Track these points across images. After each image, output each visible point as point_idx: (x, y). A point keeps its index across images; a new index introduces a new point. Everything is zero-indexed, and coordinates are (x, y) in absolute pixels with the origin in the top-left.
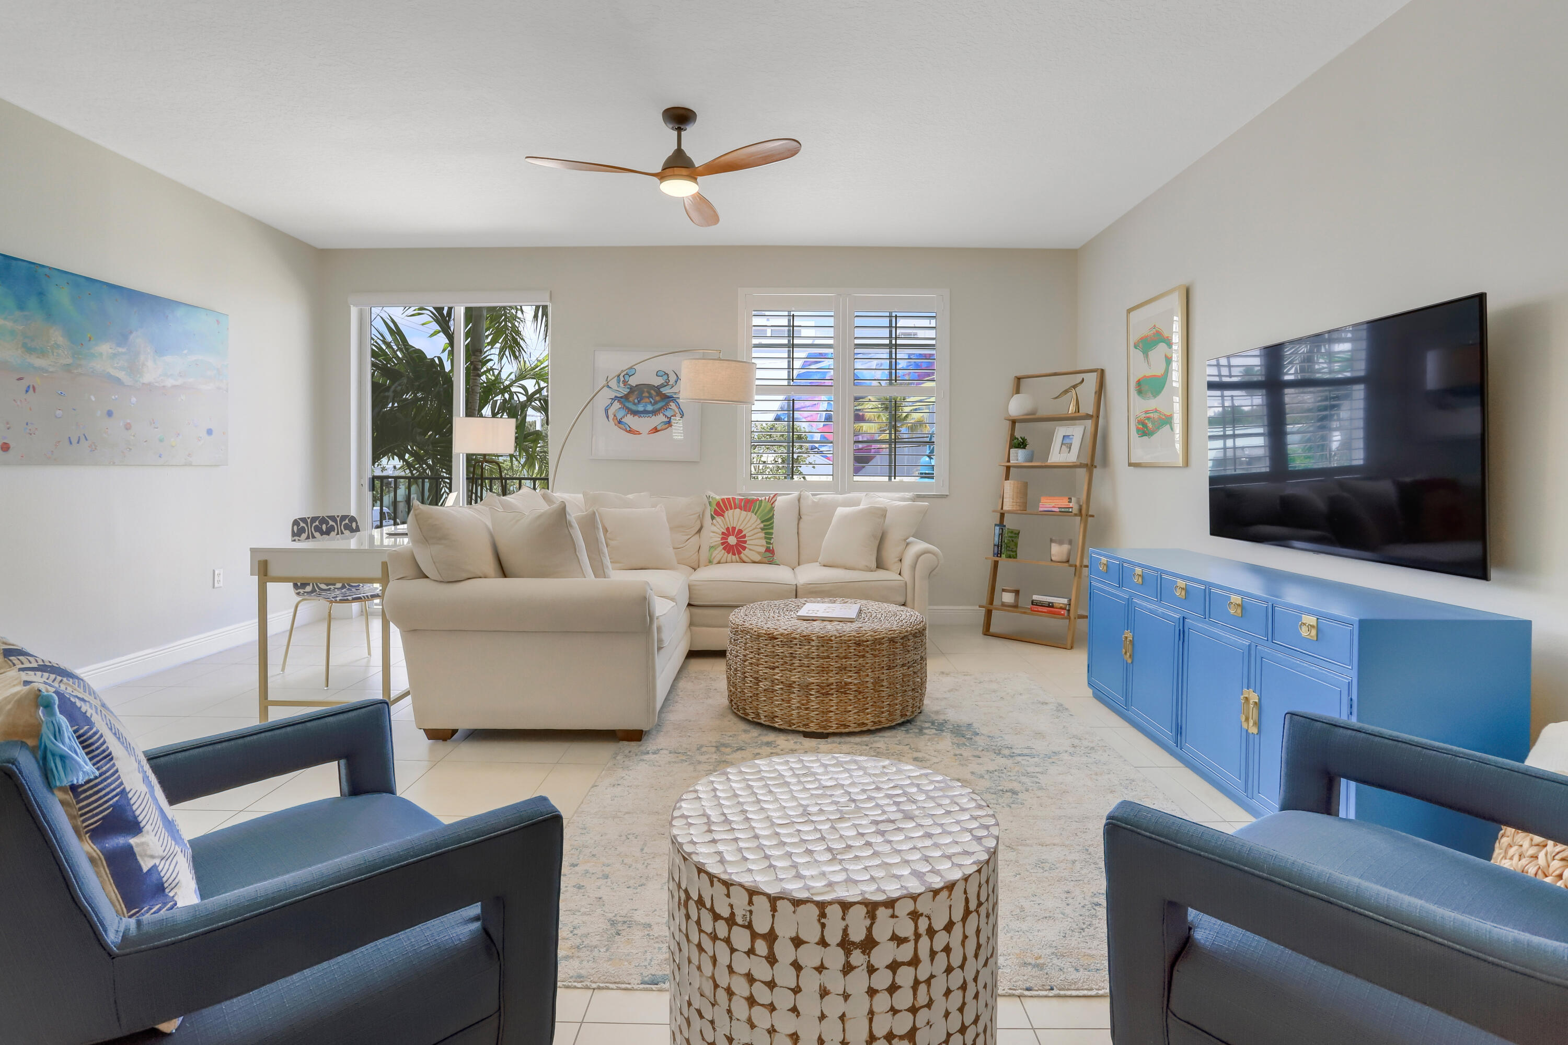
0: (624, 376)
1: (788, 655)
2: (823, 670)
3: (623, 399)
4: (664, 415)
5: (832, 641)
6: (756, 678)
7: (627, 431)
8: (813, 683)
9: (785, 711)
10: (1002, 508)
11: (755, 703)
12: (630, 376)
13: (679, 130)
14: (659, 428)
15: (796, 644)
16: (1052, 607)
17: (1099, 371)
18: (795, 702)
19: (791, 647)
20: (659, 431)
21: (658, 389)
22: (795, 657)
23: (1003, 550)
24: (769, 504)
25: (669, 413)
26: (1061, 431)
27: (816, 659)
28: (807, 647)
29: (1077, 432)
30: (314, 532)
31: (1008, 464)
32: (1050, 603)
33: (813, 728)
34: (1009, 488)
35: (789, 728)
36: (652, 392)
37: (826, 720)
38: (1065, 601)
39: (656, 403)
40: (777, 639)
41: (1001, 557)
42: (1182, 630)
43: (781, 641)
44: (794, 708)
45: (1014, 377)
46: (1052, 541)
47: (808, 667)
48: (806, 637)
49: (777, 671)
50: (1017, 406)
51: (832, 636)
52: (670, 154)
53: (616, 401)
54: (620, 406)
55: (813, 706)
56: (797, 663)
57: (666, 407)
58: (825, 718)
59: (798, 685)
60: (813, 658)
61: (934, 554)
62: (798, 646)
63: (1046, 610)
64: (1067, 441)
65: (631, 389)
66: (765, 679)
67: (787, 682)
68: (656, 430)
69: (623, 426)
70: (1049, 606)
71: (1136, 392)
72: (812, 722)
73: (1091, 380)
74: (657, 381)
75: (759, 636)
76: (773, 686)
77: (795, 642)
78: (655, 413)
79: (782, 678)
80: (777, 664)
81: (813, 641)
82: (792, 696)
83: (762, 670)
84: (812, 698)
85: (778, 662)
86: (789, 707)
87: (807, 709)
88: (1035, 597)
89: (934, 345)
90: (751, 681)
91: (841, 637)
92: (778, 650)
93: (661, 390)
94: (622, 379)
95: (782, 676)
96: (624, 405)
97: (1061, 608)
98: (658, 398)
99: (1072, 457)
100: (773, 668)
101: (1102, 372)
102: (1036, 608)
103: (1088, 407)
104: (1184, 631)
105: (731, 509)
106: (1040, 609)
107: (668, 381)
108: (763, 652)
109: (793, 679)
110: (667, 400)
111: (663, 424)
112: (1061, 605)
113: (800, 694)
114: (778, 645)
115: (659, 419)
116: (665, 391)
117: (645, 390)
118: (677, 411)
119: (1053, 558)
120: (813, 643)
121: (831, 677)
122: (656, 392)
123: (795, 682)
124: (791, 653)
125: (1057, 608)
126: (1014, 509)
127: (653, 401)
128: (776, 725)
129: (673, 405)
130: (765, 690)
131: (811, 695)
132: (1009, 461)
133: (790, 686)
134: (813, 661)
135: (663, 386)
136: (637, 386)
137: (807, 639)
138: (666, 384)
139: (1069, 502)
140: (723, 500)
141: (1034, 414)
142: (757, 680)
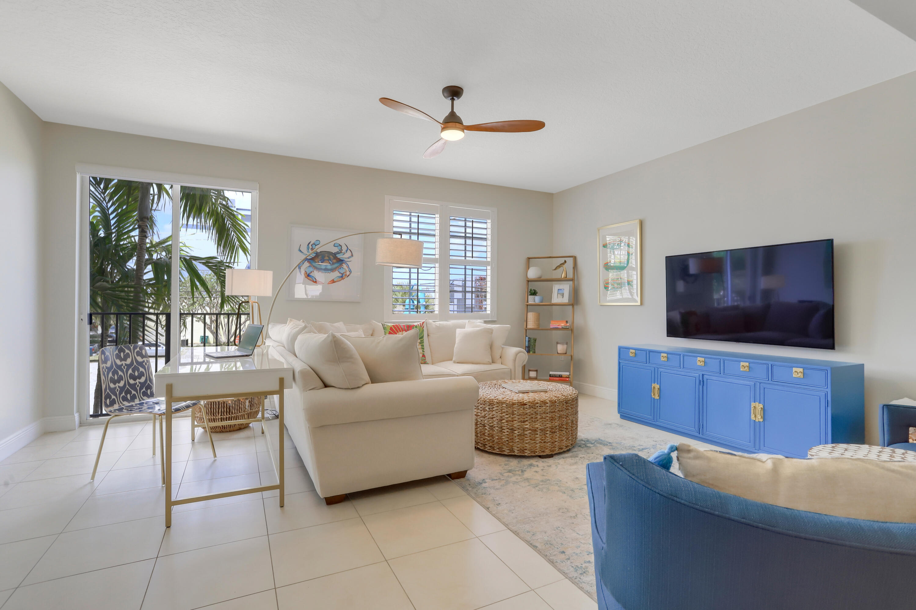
0: (312, 245)
1: (534, 413)
2: (552, 419)
3: (311, 260)
4: (338, 272)
5: (556, 402)
6: (512, 429)
7: (313, 282)
8: (548, 427)
9: (532, 445)
10: (526, 327)
11: (511, 444)
12: (316, 246)
13: (453, 100)
14: (335, 280)
15: (538, 407)
16: (562, 377)
17: (574, 257)
18: (538, 440)
19: (535, 408)
20: (335, 282)
21: (334, 255)
22: (538, 414)
23: (531, 350)
24: (421, 328)
25: (342, 271)
26: (556, 287)
27: (549, 414)
28: (544, 407)
29: (566, 287)
30: (115, 359)
31: (527, 304)
32: (560, 375)
33: (548, 452)
34: (531, 316)
35: (534, 455)
36: (331, 257)
37: (554, 447)
38: (568, 373)
39: (333, 264)
40: (527, 405)
41: (530, 353)
42: (702, 380)
43: (529, 406)
44: (538, 443)
45: (526, 257)
46: (557, 343)
47: (545, 418)
48: (544, 402)
49: (527, 423)
50: (533, 273)
51: (556, 400)
52: (447, 115)
53: (306, 262)
54: (309, 265)
55: (548, 440)
56: (539, 417)
57: (340, 267)
58: (553, 446)
59: (540, 429)
60: (547, 413)
61: (524, 353)
62: (539, 407)
63: (558, 379)
64: (560, 292)
65: (316, 254)
66: (518, 429)
67: (533, 429)
68: (333, 281)
69: (310, 278)
70: (560, 377)
71: (604, 269)
72: (547, 449)
73: (570, 261)
74: (335, 250)
75: (513, 404)
76: (524, 432)
77: (537, 405)
78: (332, 270)
79: (530, 427)
80: (526, 419)
81: (547, 403)
82: (537, 436)
83: (516, 424)
84: (547, 435)
85: (527, 418)
86: (535, 442)
87: (544, 442)
88: (551, 373)
89: (486, 238)
90: (507, 431)
91: (559, 400)
92: (527, 411)
93: (337, 255)
94: (310, 247)
95: (529, 426)
96: (312, 265)
97: (566, 377)
98: (335, 261)
99: (566, 300)
100: (524, 422)
101: (575, 258)
102: (552, 378)
103: (570, 276)
104: (703, 381)
105: (400, 331)
106: (555, 378)
107: (341, 250)
108: (516, 413)
109: (537, 426)
110: (341, 262)
111: (338, 277)
112: (566, 376)
113: (541, 434)
114: (527, 408)
115: (335, 275)
116: (339, 256)
117: (326, 255)
118: (347, 269)
119: (559, 352)
120: (548, 405)
121: (556, 422)
122: (333, 257)
123: (537, 428)
124: (535, 412)
125: (564, 377)
126: (535, 327)
127: (331, 263)
128: (526, 454)
129: (344, 266)
130: (518, 435)
131: (547, 434)
132: (528, 302)
133: (535, 431)
134: (548, 415)
135: (338, 253)
136: (320, 252)
137: (544, 403)
138: (340, 252)
139: (566, 323)
140: (393, 326)
141: (540, 278)
142: (513, 430)
